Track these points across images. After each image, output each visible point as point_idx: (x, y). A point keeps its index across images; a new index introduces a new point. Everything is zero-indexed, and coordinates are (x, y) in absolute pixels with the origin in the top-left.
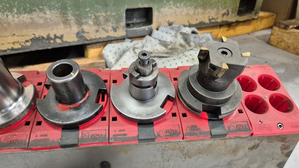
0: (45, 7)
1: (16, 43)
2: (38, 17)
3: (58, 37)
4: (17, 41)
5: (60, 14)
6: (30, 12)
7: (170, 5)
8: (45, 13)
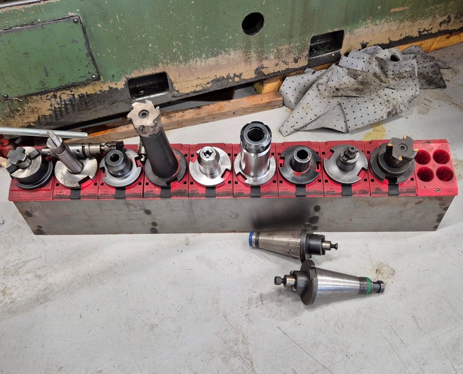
0: (231, 48)
1: (199, 85)
2: (222, 59)
3: (237, 76)
4: (200, 84)
5: (244, 53)
6: (216, 55)
7: (367, 24)
8: (230, 54)
